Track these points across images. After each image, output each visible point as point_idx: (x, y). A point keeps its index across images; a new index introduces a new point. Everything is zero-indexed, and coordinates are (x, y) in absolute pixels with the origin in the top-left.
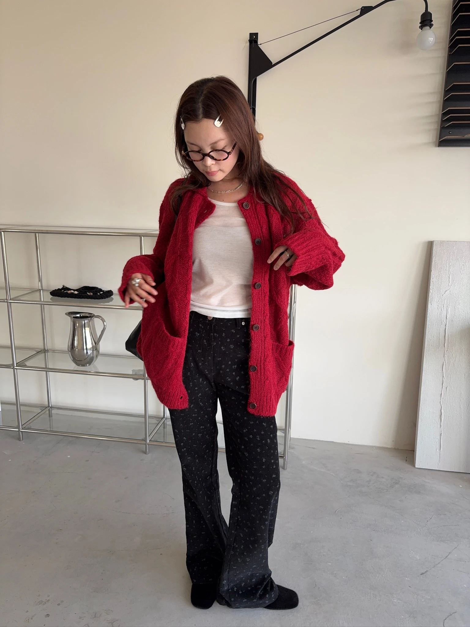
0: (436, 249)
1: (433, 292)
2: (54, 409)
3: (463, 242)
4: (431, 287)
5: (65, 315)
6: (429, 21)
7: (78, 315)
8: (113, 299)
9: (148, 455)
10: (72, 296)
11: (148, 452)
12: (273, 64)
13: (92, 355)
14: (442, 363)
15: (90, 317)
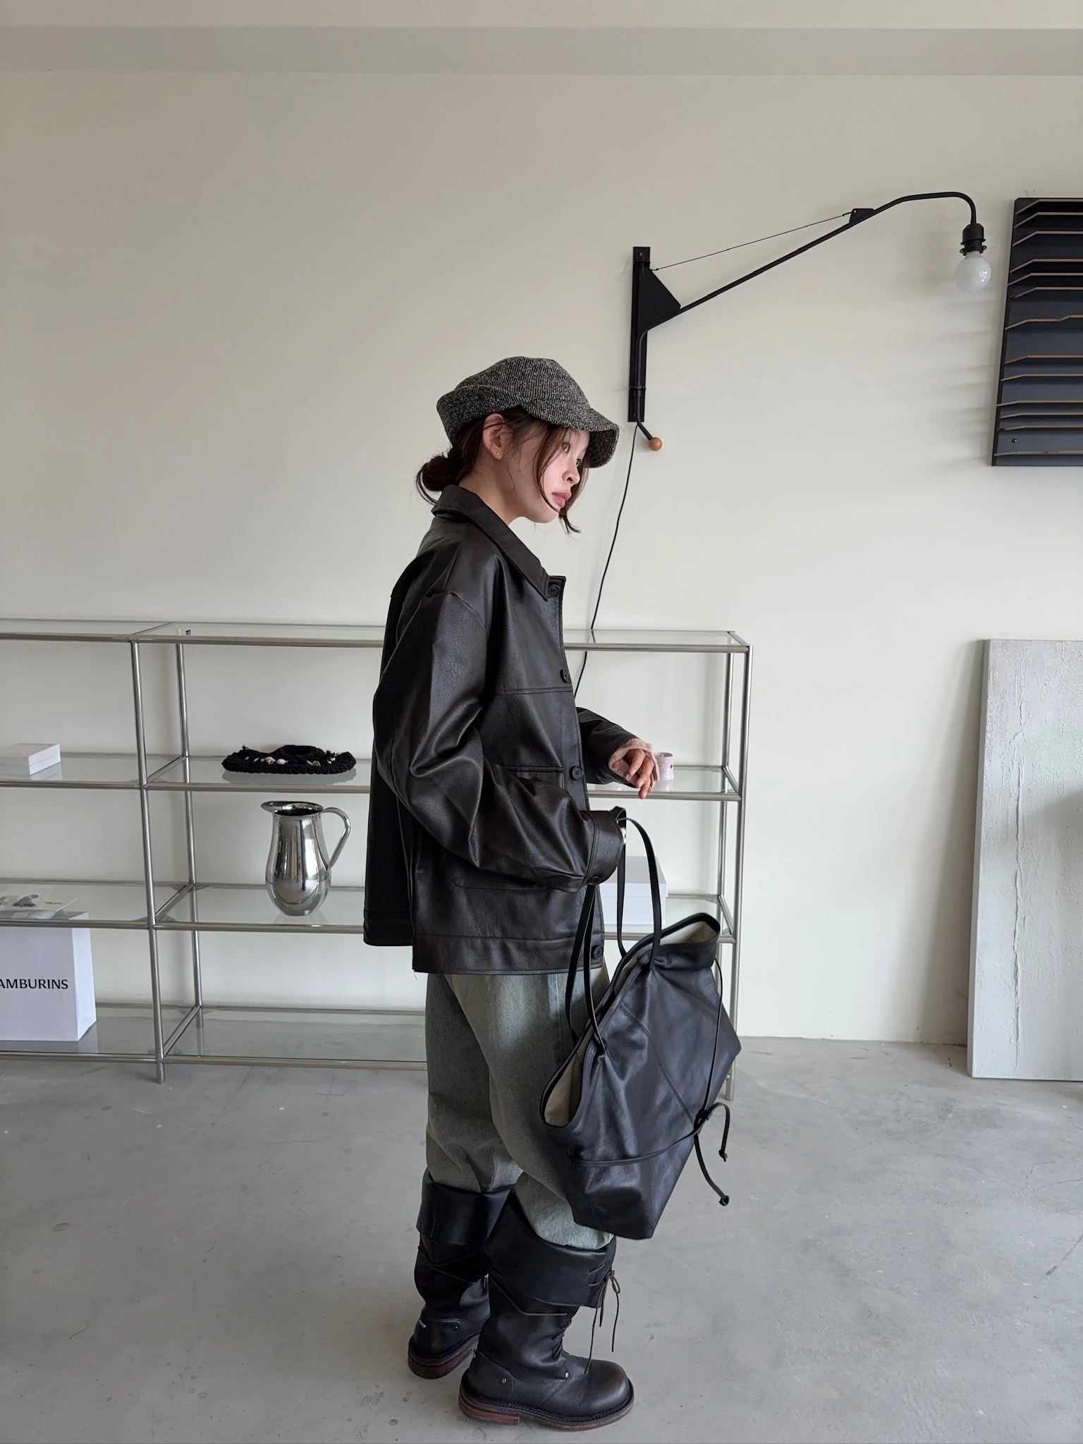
0: (996, 658)
1: (992, 738)
3: (1043, 642)
5: (261, 808)
6: (976, 243)
7: (289, 808)
10: (276, 769)
12: (681, 307)
13: (319, 891)
14: (1014, 874)
15: (314, 812)
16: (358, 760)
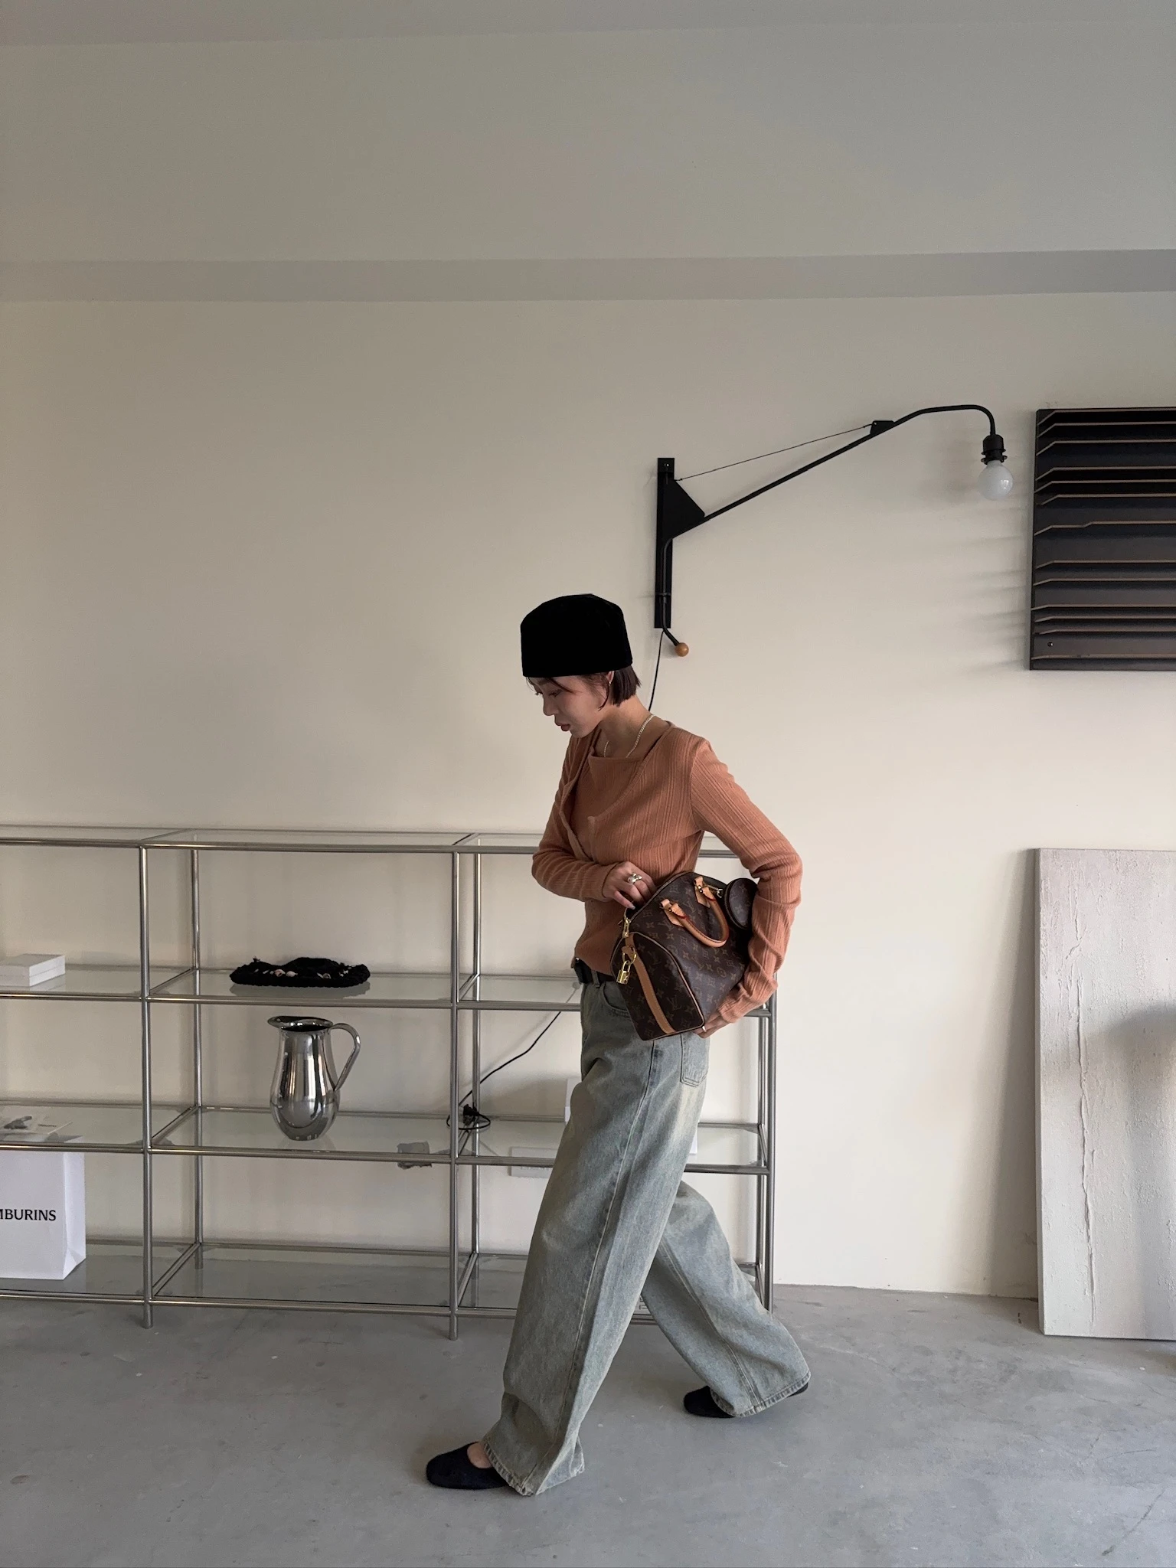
0: (1045, 866)
1: (1047, 953)
2: (209, 1247)
3: (1096, 851)
4: (1042, 942)
6: (997, 453)
8: (369, 984)
9: (459, 1340)
10: (284, 981)
11: (456, 1336)
12: (706, 516)
13: (325, 1114)
14: (1078, 1100)
15: (323, 1028)
16: (373, 973)
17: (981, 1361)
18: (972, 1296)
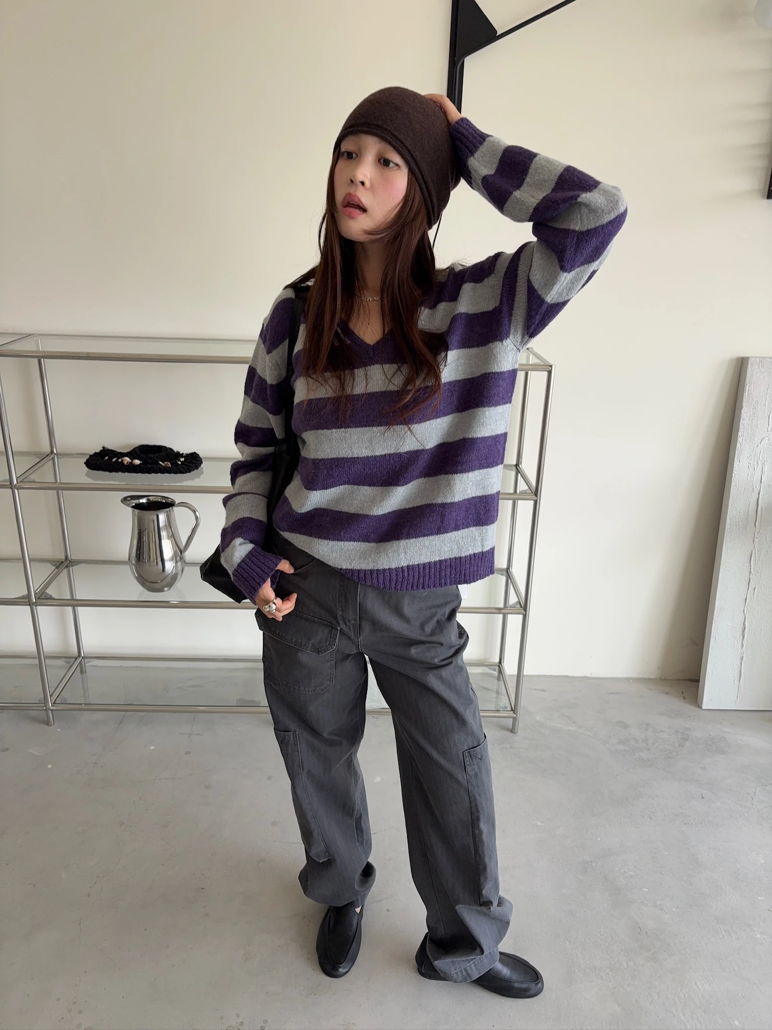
1: (742, 442)
2: (89, 660)
4: (740, 433)
7: (144, 501)
10: (131, 469)
12: (498, 34)
13: (175, 571)
14: (750, 552)
15: (167, 505)
16: (205, 458)
17: (664, 731)
18: (649, 679)
